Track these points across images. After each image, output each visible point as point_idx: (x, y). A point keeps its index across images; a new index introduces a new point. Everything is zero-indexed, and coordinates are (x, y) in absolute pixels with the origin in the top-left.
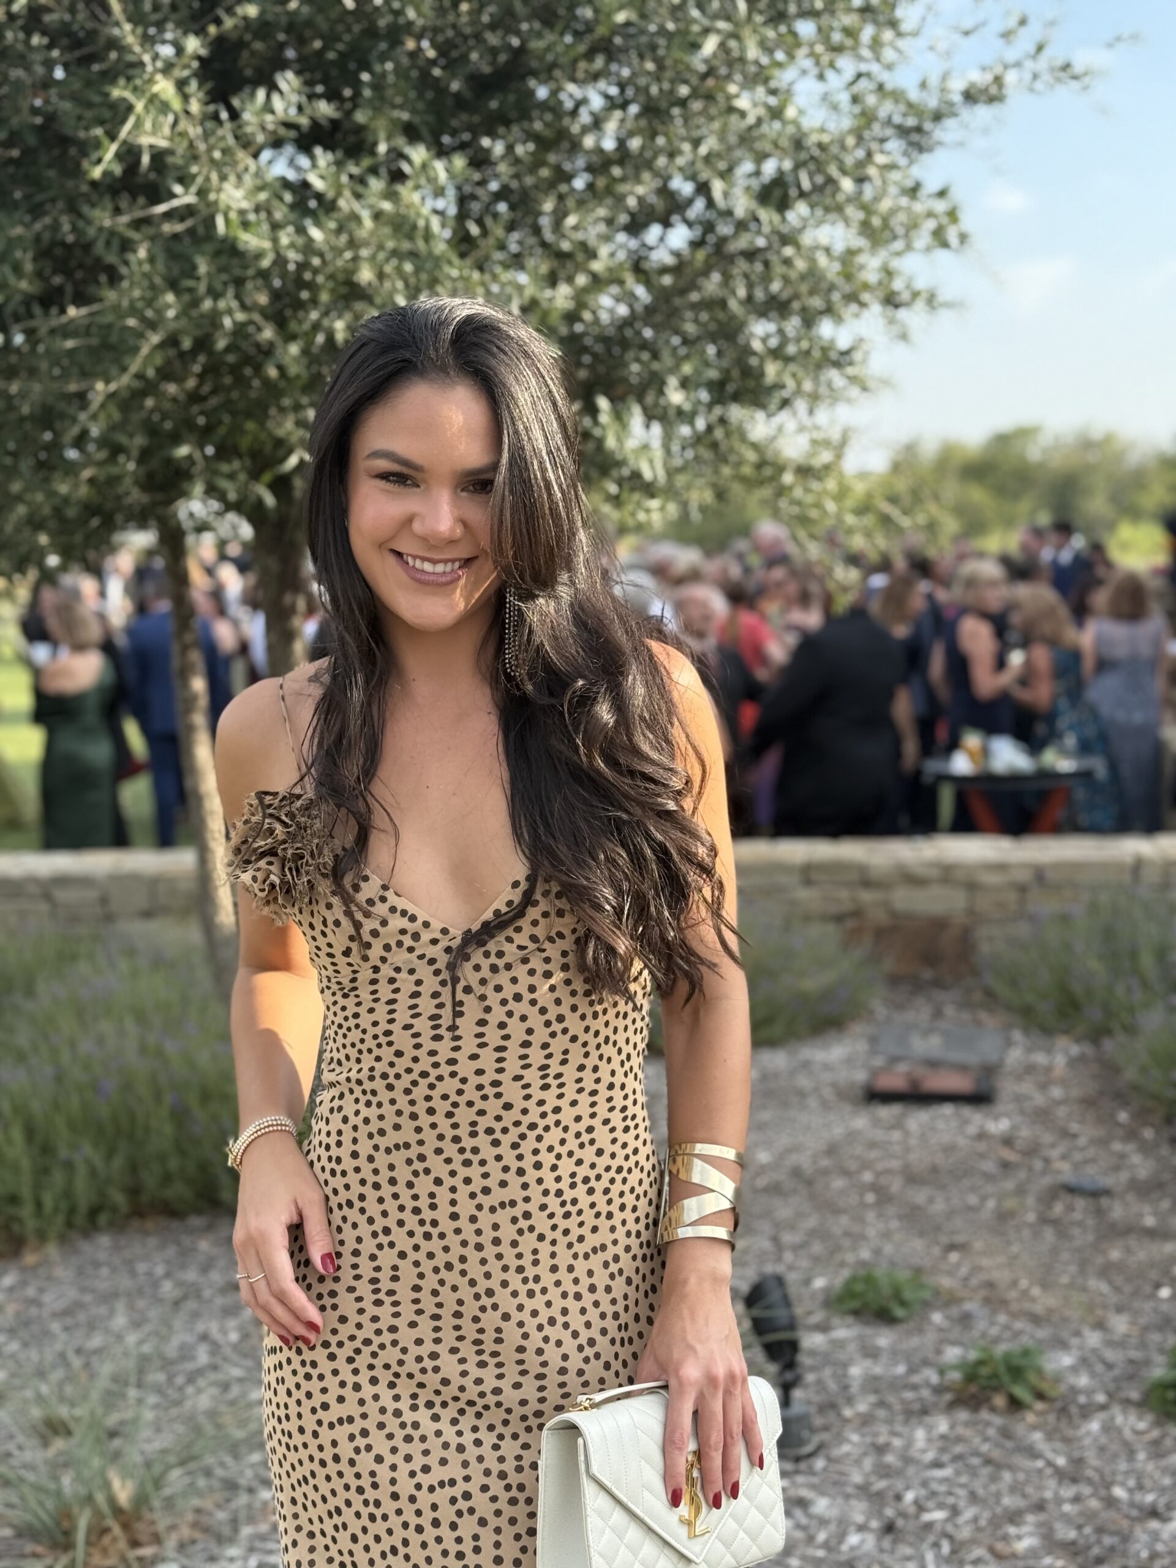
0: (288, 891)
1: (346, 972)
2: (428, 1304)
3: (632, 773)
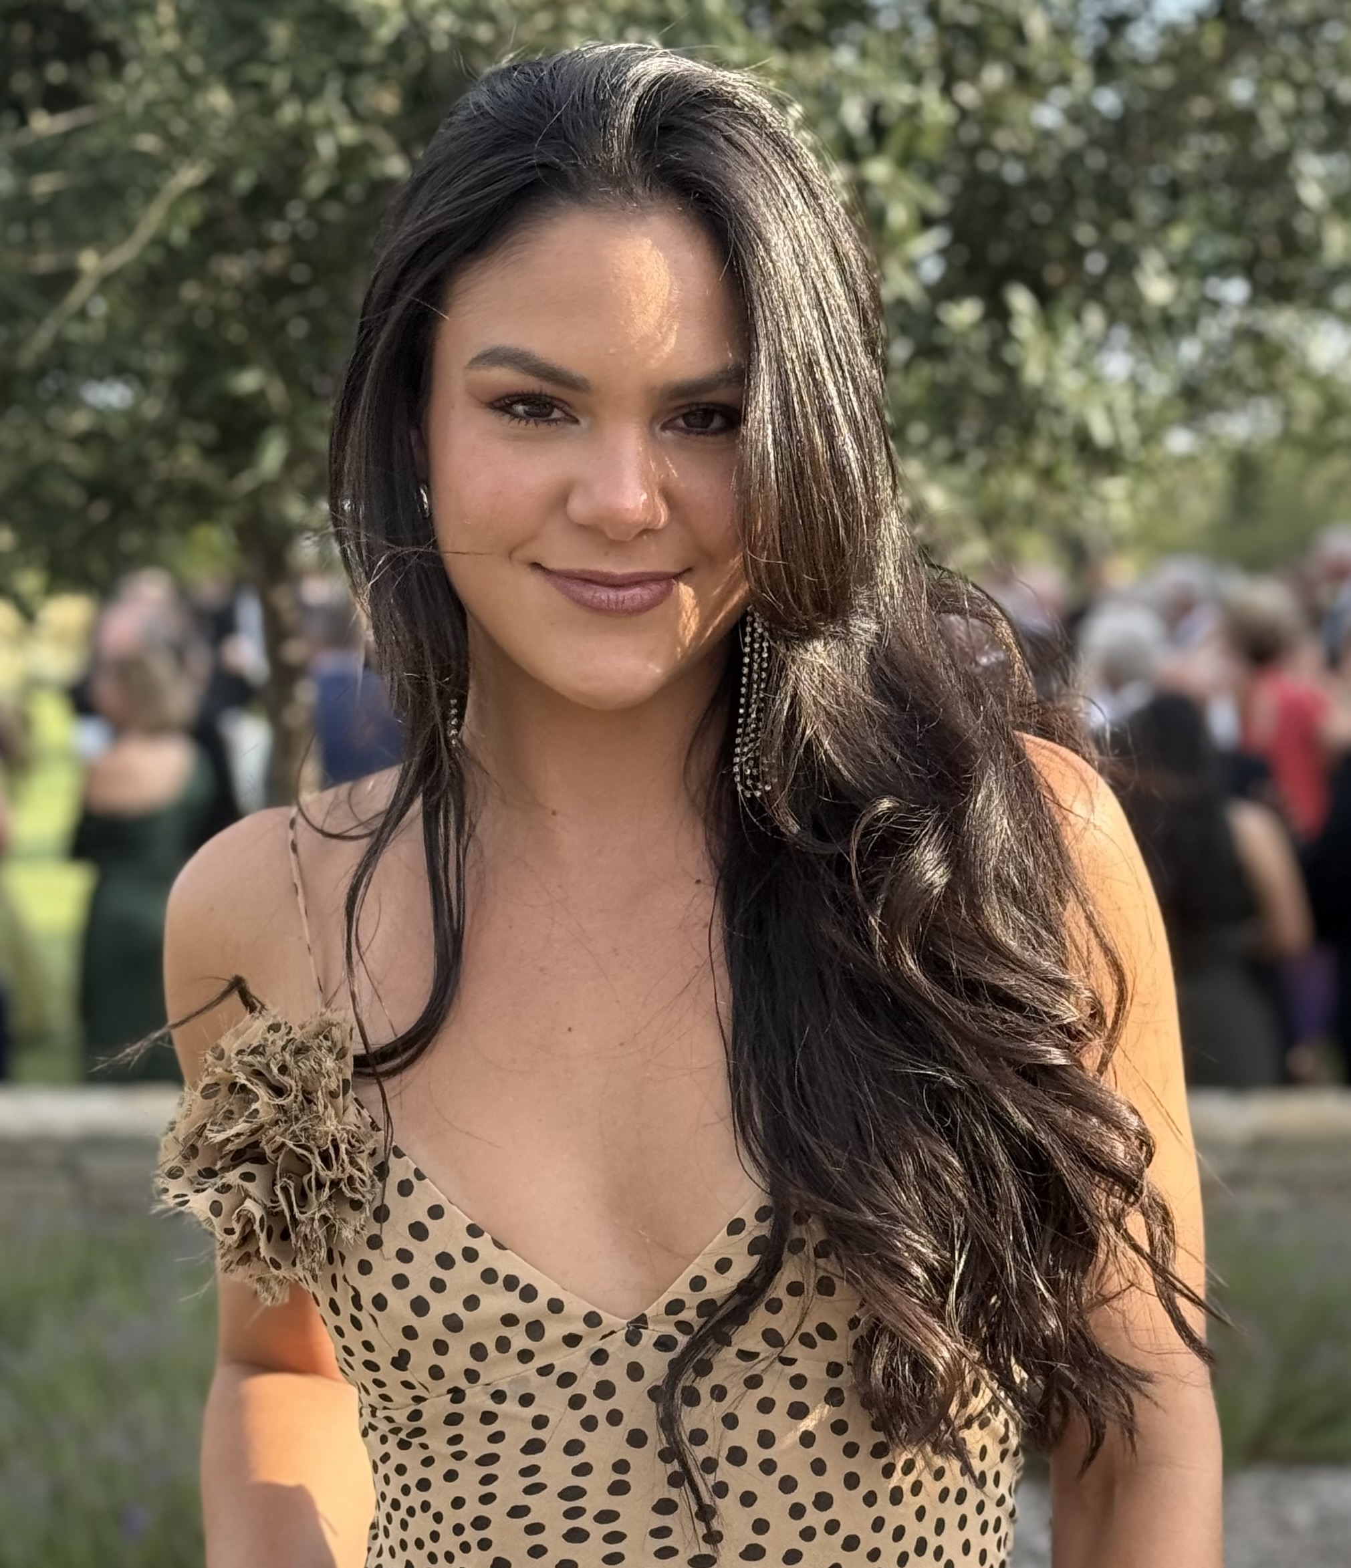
0: (285, 1236)
1: (402, 1397)
3: (973, 989)
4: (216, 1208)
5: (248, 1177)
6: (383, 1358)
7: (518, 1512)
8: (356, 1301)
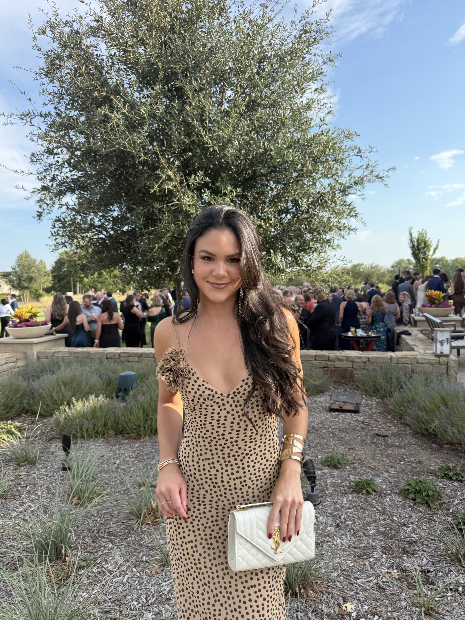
0: (176, 382)
1: (192, 405)
2: (214, 505)
4: (166, 379)
5: (170, 374)
6: (190, 400)
7: (210, 423)
8: (186, 392)
